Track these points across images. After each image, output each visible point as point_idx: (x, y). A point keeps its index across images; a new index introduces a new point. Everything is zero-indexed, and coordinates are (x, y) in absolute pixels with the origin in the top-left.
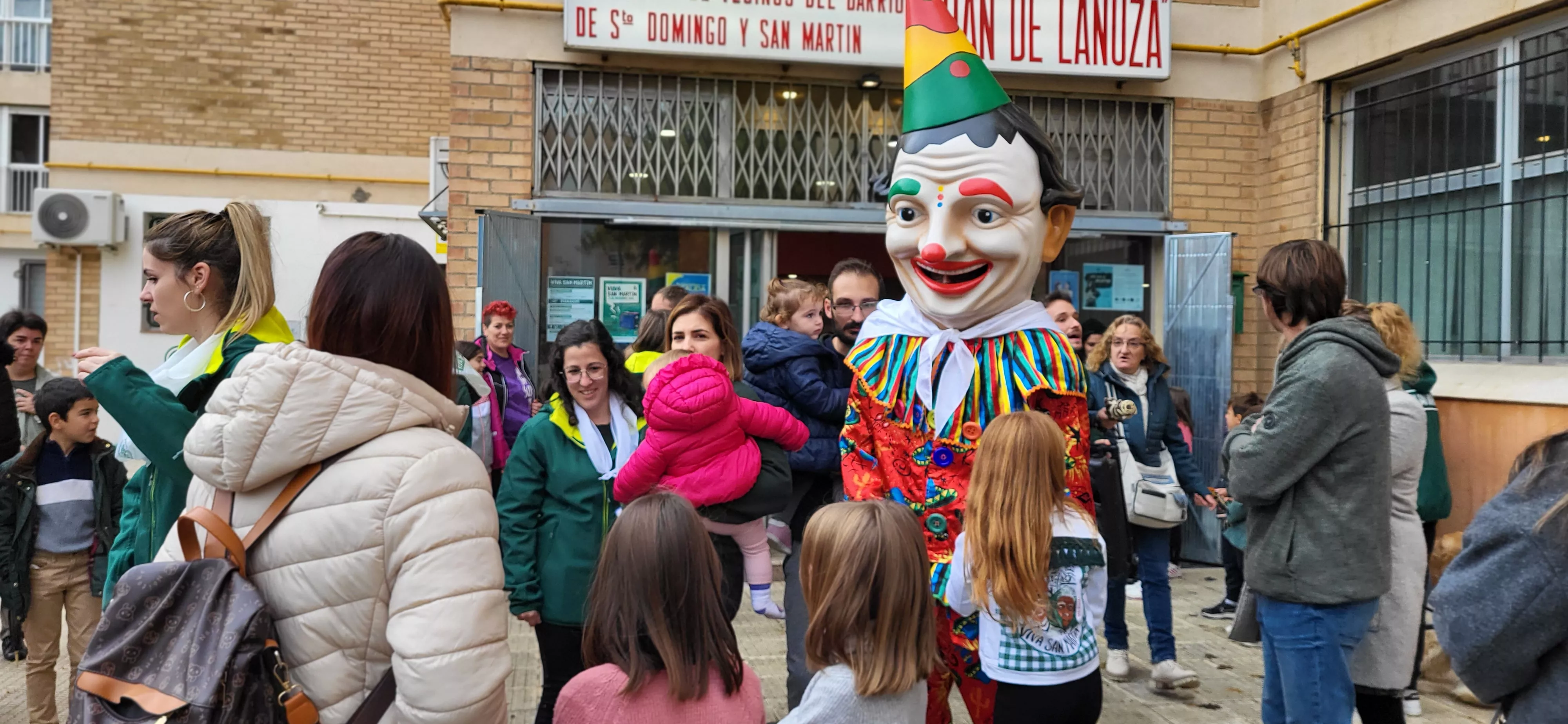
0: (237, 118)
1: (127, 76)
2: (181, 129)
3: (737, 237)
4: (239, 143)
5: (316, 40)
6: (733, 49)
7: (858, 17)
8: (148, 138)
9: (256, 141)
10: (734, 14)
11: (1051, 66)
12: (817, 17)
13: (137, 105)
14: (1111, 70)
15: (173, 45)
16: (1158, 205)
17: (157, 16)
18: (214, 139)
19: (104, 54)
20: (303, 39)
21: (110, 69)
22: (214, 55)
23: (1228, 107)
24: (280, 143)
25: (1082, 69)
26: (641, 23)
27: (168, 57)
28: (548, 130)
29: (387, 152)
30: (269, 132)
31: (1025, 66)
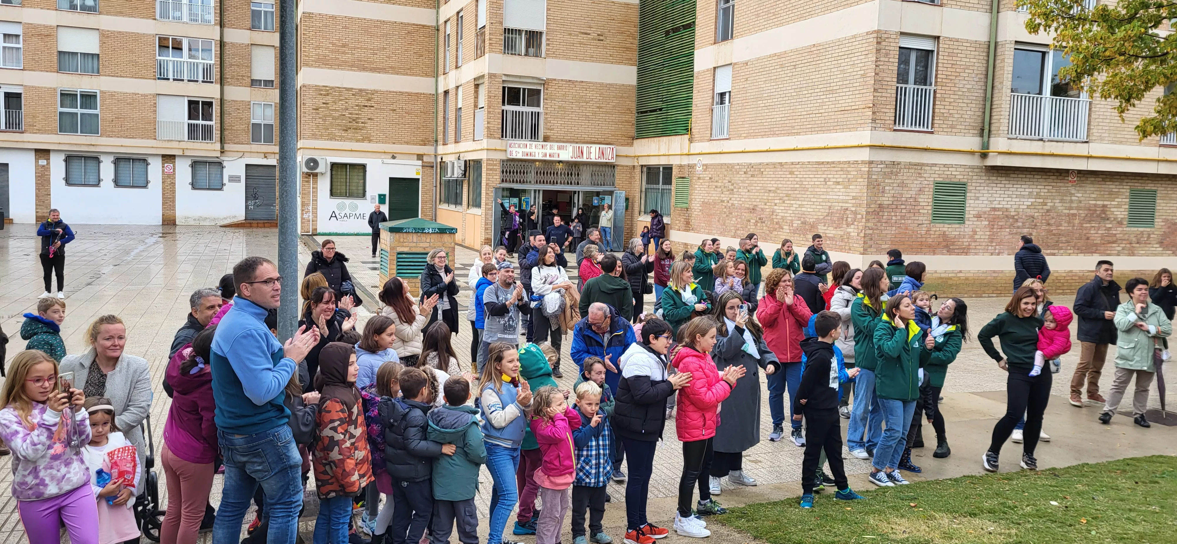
0: (357, 133)
1: (325, 120)
2: (340, 136)
3: (535, 191)
4: (358, 141)
5: (381, 109)
6: (537, 158)
7: (559, 151)
8: (331, 139)
9: (363, 140)
10: (537, 151)
11: (593, 160)
12: (552, 151)
13: (328, 129)
14: (605, 161)
15: (338, 111)
16: (613, 185)
17: (333, 102)
18: (351, 140)
19: (318, 114)
20: (376, 109)
21: (320, 118)
22: (350, 114)
23: (627, 166)
24: (370, 141)
25: (599, 160)
26: (521, 154)
27: (337, 114)
28: (503, 172)
29: (401, 144)
30: (367, 137)
31: (589, 160)
